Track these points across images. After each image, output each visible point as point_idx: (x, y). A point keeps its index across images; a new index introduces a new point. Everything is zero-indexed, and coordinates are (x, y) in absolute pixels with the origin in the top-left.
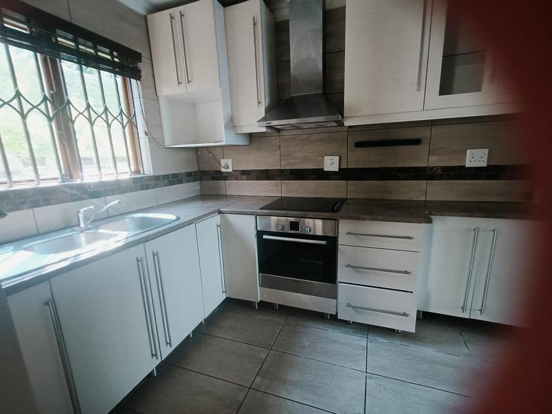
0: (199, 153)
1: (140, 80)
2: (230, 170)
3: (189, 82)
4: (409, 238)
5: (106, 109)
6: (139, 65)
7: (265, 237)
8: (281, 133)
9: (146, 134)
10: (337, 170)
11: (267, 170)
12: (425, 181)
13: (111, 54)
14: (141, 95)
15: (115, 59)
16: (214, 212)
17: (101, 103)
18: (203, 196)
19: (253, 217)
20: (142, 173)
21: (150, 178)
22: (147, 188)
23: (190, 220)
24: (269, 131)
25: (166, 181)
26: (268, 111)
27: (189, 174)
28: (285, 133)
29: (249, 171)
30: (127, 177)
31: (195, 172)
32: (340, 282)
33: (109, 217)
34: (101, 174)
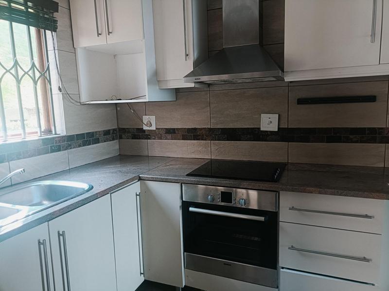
0: (118, 109)
1: (55, 31)
2: (153, 128)
3: (109, 33)
4: (366, 216)
5: (16, 63)
6: (55, 14)
7: (191, 209)
8: (212, 88)
9: (60, 89)
10: (277, 130)
11: (195, 129)
12: (383, 145)
13: (25, 5)
14: (56, 48)
15: (29, 10)
16: (132, 179)
17: (11, 56)
18: (123, 158)
19: (178, 185)
20: (54, 132)
21: (63, 138)
22: (59, 150)
23: (105, 190)
24: (197, 86)
25: (80, 141)
26: (196, 64)
27: (107, 133)
28: (215, 88)
29: (174, 129)
30: (35, 137)
31: (114, 130)
32: (283, 268)
33: (12, 185)
34: (6, 136)
